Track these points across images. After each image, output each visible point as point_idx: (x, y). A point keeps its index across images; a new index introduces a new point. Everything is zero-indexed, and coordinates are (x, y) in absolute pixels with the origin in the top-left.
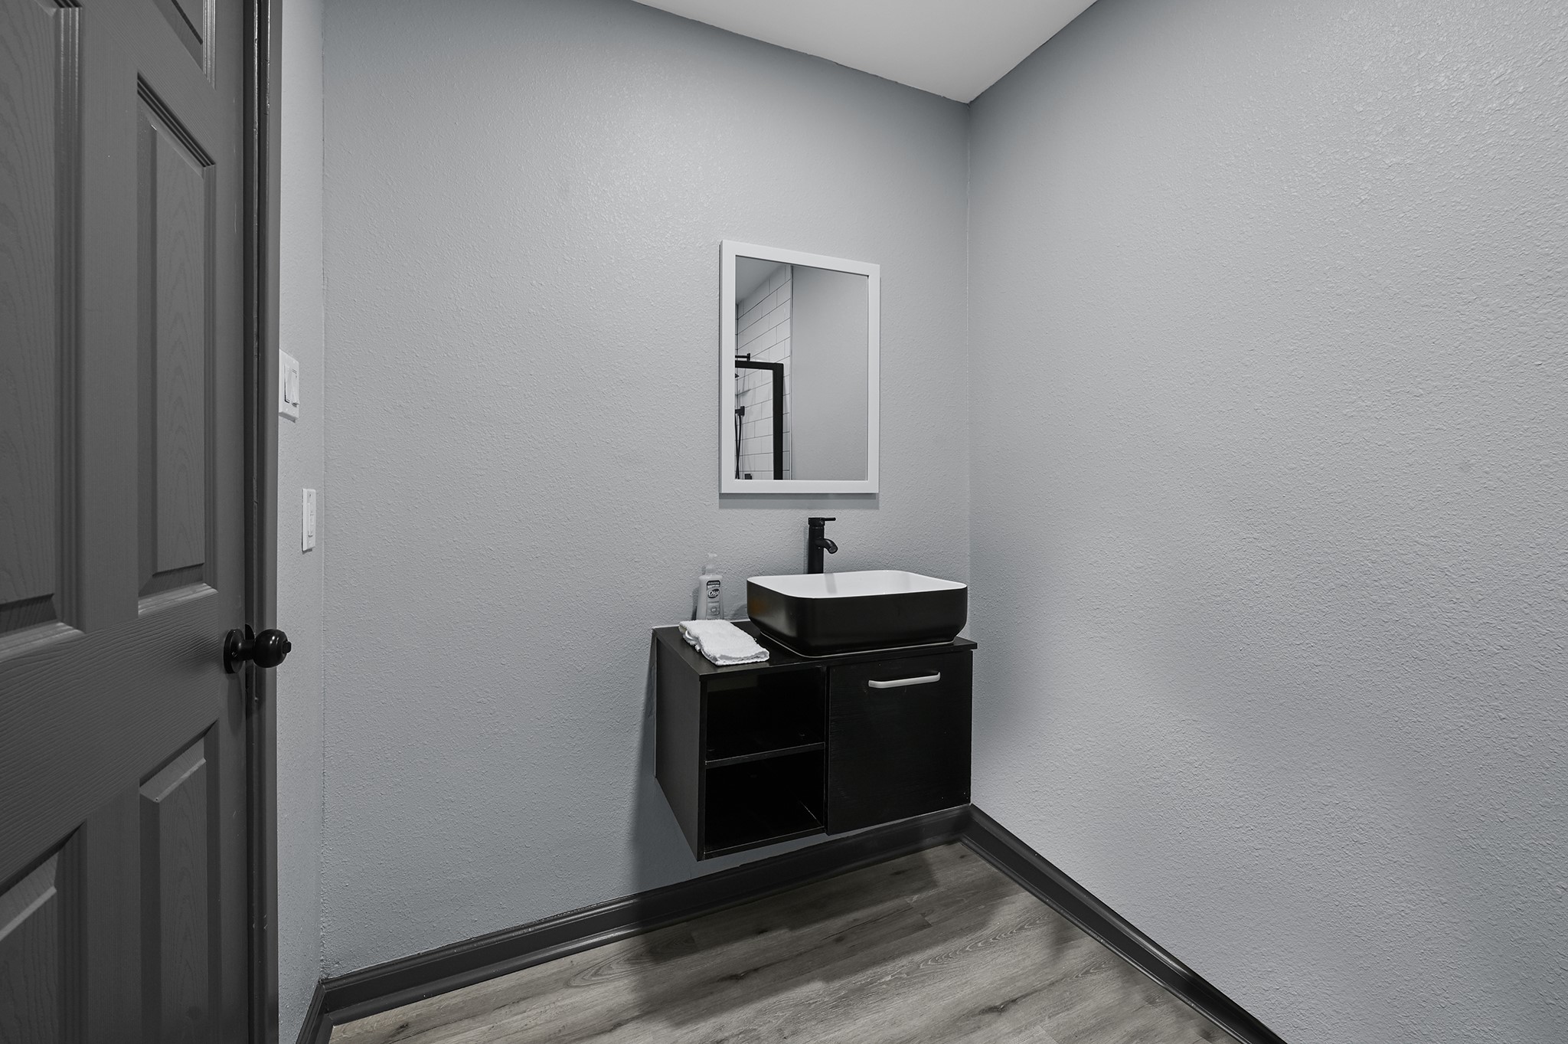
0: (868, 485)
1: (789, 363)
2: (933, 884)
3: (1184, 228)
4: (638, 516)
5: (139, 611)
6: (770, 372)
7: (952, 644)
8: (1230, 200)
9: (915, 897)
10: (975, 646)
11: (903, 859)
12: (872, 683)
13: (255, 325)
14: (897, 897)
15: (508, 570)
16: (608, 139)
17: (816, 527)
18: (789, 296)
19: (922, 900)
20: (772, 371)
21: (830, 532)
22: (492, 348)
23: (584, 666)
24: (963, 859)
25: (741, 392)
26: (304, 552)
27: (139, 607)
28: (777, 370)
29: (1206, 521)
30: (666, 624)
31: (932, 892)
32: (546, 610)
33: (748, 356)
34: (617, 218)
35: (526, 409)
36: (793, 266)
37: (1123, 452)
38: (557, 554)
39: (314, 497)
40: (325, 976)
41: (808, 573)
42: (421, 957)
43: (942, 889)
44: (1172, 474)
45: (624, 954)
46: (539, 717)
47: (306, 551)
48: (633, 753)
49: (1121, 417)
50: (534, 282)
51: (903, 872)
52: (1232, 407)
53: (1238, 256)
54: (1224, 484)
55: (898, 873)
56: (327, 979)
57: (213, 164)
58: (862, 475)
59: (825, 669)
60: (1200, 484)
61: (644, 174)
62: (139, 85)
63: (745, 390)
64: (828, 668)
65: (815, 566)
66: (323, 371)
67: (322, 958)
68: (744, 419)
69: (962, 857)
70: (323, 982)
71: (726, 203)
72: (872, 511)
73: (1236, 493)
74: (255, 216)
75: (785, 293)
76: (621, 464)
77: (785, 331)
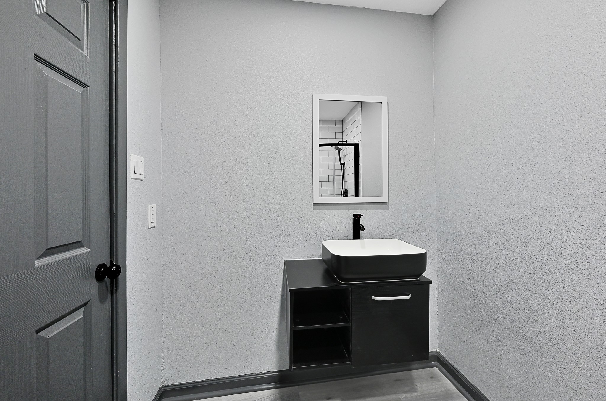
0: (383, 199)
1: (361, 143)
2: (414, 390)
3: (556, 56)
4: (278, 213)
5: (35, 265)
6: (353, 147)
7: (419, 280)
8: (587, 34)
9: (404, 396)
10: (431, 282)
11: (401, 373)
12: (374, 297)
13: (114, 146)
14: (395, 393)
15: (227, 235)
16: (265, 57)
17: (357, 218)
18: (361, 115)
19: (408, 398)
20: (354, 147)
21: (363, 222)
22: (221, 147)
23: (256, 274)
24: (432, 379)
25: (344, 156)
26: (149, 229)
27: (35, 263)
28: (356, 146)
29: (575, 224)
30: (290, 258)
31: (413, 395)
32: (242, 251)
33: (346, 141)
34: (269, 90)
35: (233, 170)
36: (361, 102)
37: (519, 183)
38: (246, 229)
39: (155, 208)
40: (163, 384)
41: (353, 239)
42: (196, 383)
43: (418, 394)
44: (551, 196)
45: (271, 396)
46: (239, 294)
47: (150, 228)
48: (277, 312)
49: (517, 164)
50: (236, 119)
51: (400, 380)
52: (592, 158)
53: (594, 67)
54: (588, 203)
55: (397, 380)
56: (164, 385)
57: (88, 86)
58: (381, 195)
59: (350, 289)
60: (570, 203)
61: (280, 70)
62: (35, 57)
63: (346, 155)
64: (351, 289)
65: (356, 236)
66: (161, 160)
67: (162, 378)
68: (345, 167)
69: (432, 378)
70: (162, 387)
71: (315, 78)
72: (385, 210)
73: (597, 209)
74: (114, 105)
75: (359, 114)
76: (271, 191)
77: (359, 129)
